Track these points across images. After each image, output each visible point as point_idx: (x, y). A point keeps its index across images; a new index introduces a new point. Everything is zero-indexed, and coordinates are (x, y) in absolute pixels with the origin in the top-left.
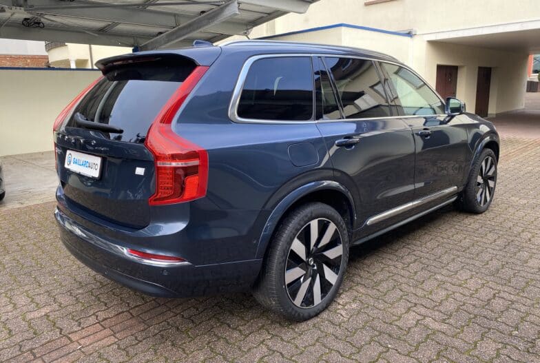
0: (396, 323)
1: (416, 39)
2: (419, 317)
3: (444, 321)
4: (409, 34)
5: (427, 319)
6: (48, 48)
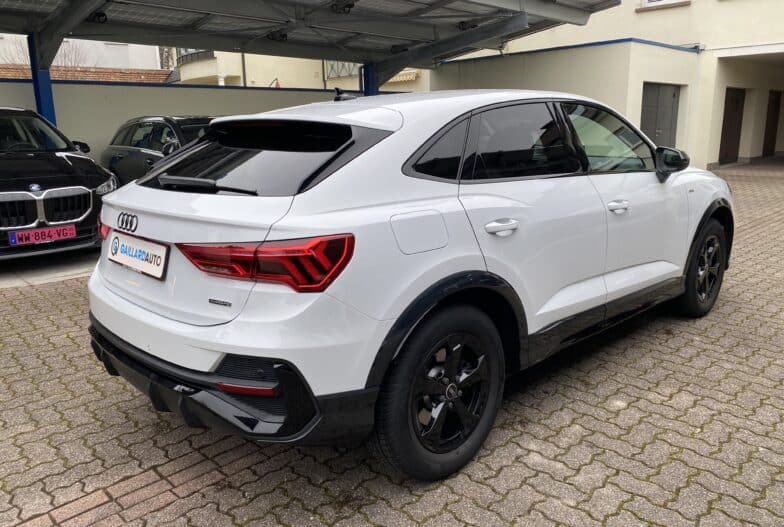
1: (703, 55)
4: (696, 49)
6: (183, 61)
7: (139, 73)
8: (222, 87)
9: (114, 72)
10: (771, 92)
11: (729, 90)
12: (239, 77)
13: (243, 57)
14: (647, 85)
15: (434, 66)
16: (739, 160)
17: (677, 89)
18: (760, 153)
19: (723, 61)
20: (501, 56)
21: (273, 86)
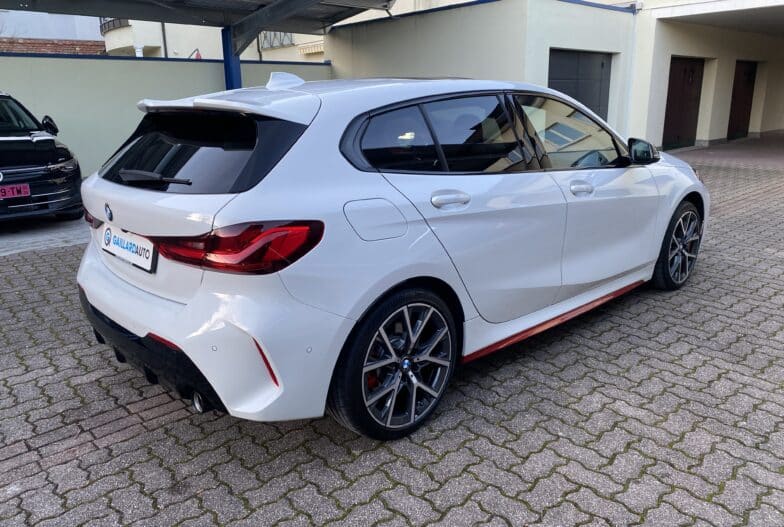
0: (573, 406)
1: (640, 15)
2: (606, 400)
3: (641, 406)
4: (632, 9)
5: (618, 403)
6: (105, 29)
7: (73, 44)
8: (139, 59)
9: (45, 43)
10: (739, 62)
11: (675, 60)
12: (160, 47)
13: (163, 26)
14: (555, 53)
15: (322, 31)
16: (696, 144)
17: (609, 56)
18: (724, 135)
19: (666, 22)
20: (391, 18)
21: (194, 57)
